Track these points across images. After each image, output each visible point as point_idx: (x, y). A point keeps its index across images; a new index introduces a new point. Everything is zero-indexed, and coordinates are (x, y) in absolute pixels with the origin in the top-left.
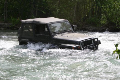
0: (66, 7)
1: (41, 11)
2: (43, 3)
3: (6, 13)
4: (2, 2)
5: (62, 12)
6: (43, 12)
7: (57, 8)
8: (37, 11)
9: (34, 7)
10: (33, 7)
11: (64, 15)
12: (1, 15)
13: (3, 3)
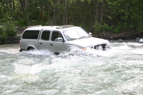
0: (137, 10)
1: (107, 16)
2: (109, 7)
3: (65, 20)
4: (61, 8)
5: (132, 17)
6: (110, 17)
7: (126, 12)
8: (102, 17)
9: (99, 11)
10: (97, 12)
11: (135, 21)
12: (60, 22)
13: (63, 9)
